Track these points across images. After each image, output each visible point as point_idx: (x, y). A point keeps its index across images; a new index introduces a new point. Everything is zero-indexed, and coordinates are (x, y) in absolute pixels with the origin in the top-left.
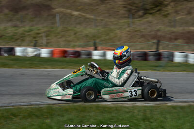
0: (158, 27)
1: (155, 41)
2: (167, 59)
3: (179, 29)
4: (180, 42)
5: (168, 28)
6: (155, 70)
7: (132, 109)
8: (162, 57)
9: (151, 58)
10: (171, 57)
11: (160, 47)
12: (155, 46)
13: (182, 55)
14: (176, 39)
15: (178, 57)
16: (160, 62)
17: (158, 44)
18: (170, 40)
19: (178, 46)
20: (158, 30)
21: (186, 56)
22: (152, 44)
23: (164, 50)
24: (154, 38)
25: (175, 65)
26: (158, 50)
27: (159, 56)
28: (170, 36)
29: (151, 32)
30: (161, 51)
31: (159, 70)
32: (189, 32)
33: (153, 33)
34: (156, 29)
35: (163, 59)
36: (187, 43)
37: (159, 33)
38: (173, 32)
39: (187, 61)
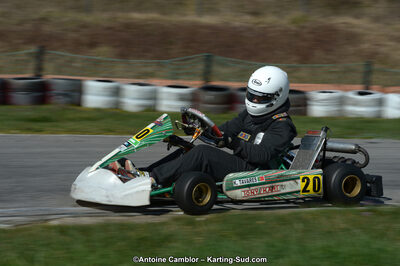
0: (43, 12)
1: (33, 49)
2: (68, 99)
3: (100, 18)
4: (103, 52)
5: (71, 15)
6: (29, 130)
8: (50, 93)
9: (20, 97)
10: (76, 94)
11: (48, 66)
12: (32, 65)
14: (93, 45)
15: (95, 94)
16: (44, 107)
17: (39, 56)
18: (78, 46)
19: (97, 63)
20: (44, 20)
21: (117, 92)
22: (25, 58)
23: (60, 73)
24: (30, 41)
25: (86, 115)
26: (38, 76)
27: (41, 92)
28: (75, 35)
29: (20, 23)
30: (48, 77)
31: (39, 131)
32: (128, 26)
34: (36, 16)
35: (53, 100)
36: (123, 56)
37: (47, 29)
38: (85, 26)
39: (117, 105)
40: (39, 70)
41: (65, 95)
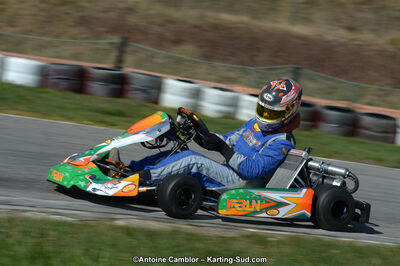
1: (116, 39)
2: (145, 95)
3: (188, 14)
4: (187, 51)
5: (159, 9)
6: (102, 122)
7: (7, 224)
8: (127, 87)
9: (96, 87)
10: (155, 92)
11: (129, 59)
12: (113, 55)
13: (185, 89)
14: (177, 42)
15: (174, 94)
16: (120, 100)
17: (122, 48)
18: (161, 41)
19: (179, 61)
20: (130, 10)
21: (197, 94)
22: (107, 47)
23: (139, 67)
24: (114, 30)
26: (119, 68)
27: (119, 85)
28: (160, 30)
29: (107, 11)
30: (128, 70)
31: (113, 125)
32: (216, 27)
33: (113, 15)
34: (122, 5)
35: (130, 95)
36: (207, 57)
37: (132, 20)
38: (171, 21)
39: (196, 107)
40: (120, 62)
41: (144, 91)
